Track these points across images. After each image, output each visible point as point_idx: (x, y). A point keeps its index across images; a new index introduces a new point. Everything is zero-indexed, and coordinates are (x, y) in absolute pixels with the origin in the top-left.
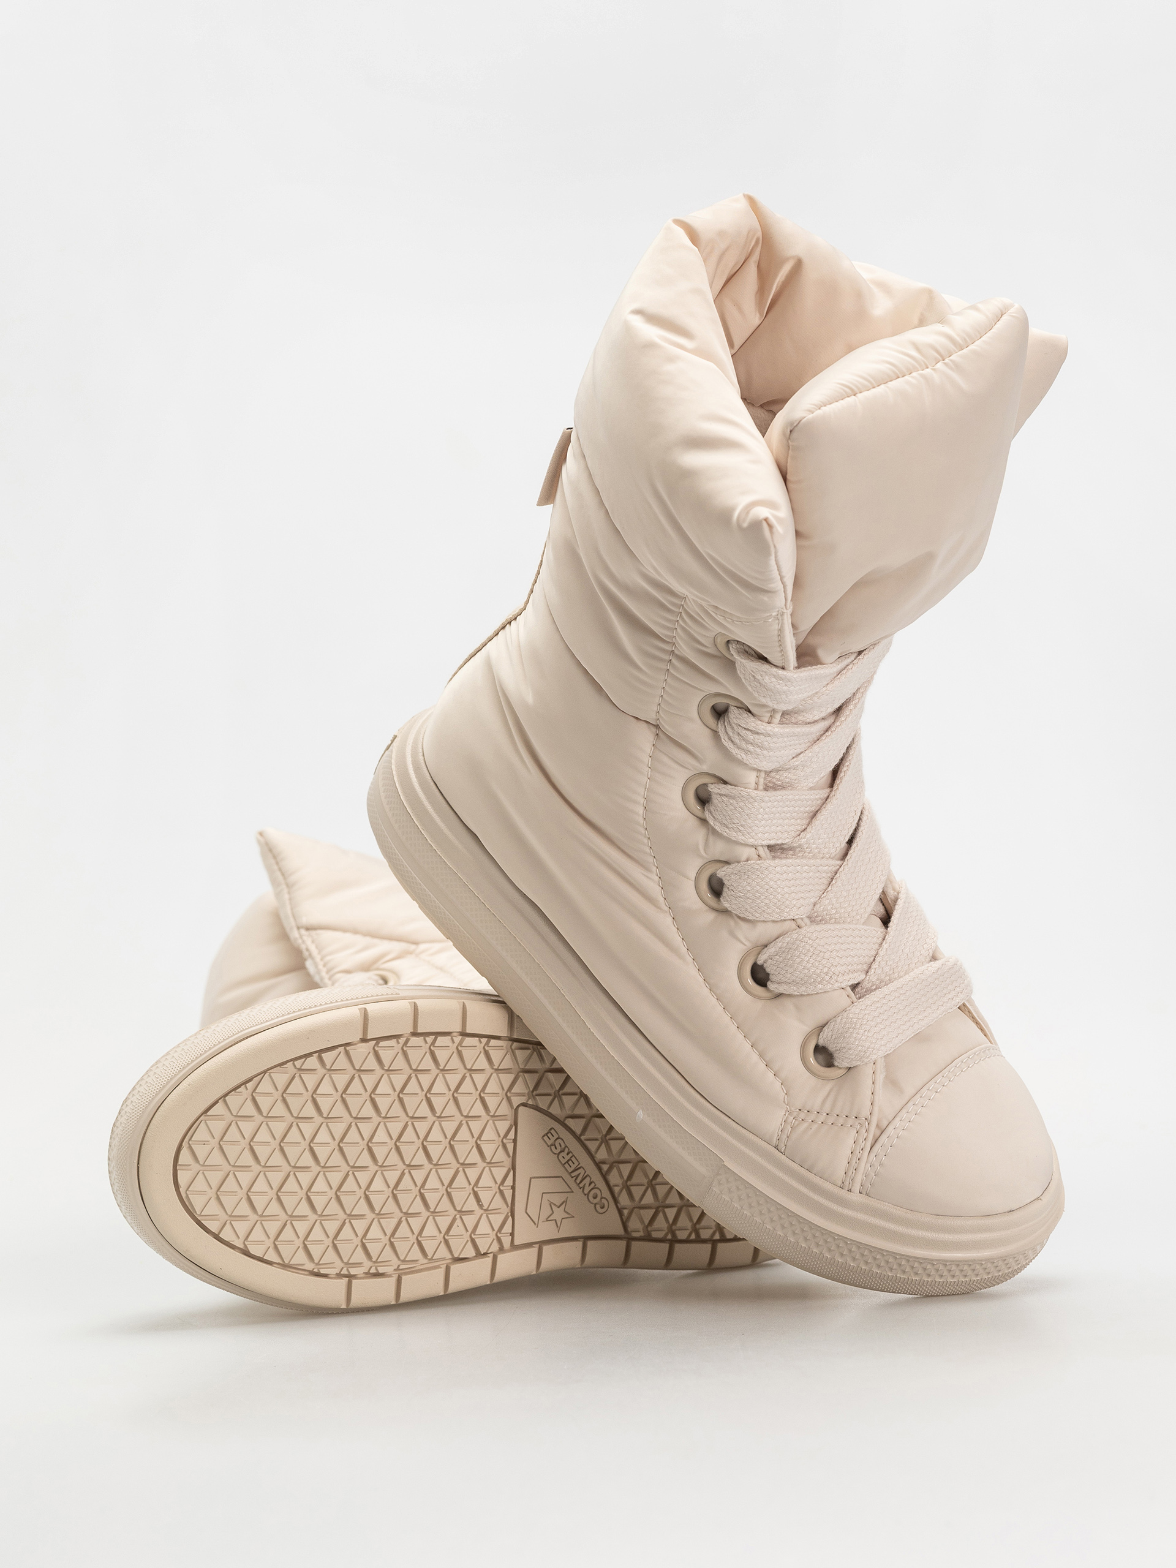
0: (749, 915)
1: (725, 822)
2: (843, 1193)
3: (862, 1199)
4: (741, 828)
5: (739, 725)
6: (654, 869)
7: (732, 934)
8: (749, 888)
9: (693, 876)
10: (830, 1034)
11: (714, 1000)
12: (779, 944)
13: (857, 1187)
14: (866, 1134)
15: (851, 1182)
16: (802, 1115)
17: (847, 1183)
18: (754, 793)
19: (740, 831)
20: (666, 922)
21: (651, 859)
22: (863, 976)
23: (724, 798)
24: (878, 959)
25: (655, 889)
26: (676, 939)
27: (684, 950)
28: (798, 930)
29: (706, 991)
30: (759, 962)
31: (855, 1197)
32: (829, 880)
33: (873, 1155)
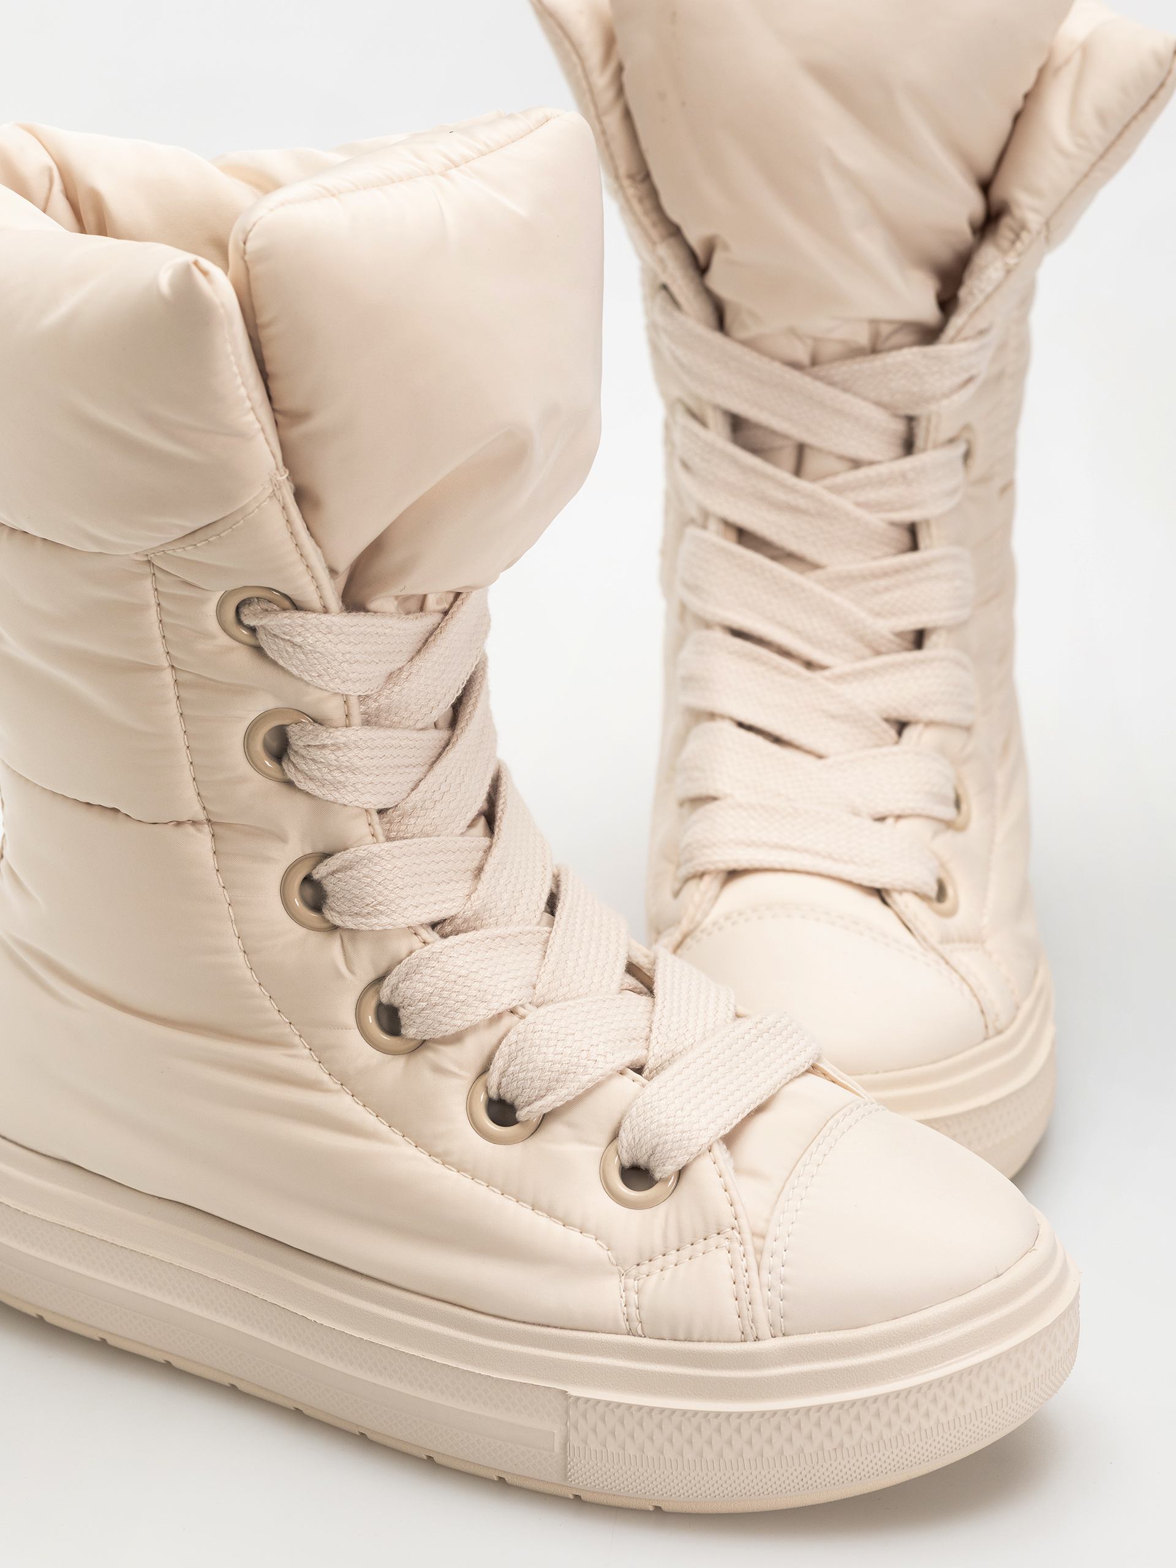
0: (448, 1027)
1: (356, 910)
2: (750, 1346)
3: (781, 1342)
4: (380, 908)
5: (309, 746)
6: (297, 1040)
7: (439, 1070)
8: (429, 989)
9: (351, 1020)
10: (631, 1137)
11: (453, 1174)
12: (504, 1048)
13: (764, 1329)
14: (742, 1248)
15: (752, 1325)
16: (644, 1268)
17: (748, 1330)
18: (375, 848)
19: (381, 913)
20: (345, 1105)
21: (287, 1029)
22: (645, 1052)
23: (339, 875)
24: (654, 1027)
25: (311, 1069)
26: (369, 1119)
27: (384, 1128)
28: (522, 1021)
29: (438, 1168)
30: (493, 1093)
31: (769, 1344)
32: (542, 953)
33: (764, 1273)
